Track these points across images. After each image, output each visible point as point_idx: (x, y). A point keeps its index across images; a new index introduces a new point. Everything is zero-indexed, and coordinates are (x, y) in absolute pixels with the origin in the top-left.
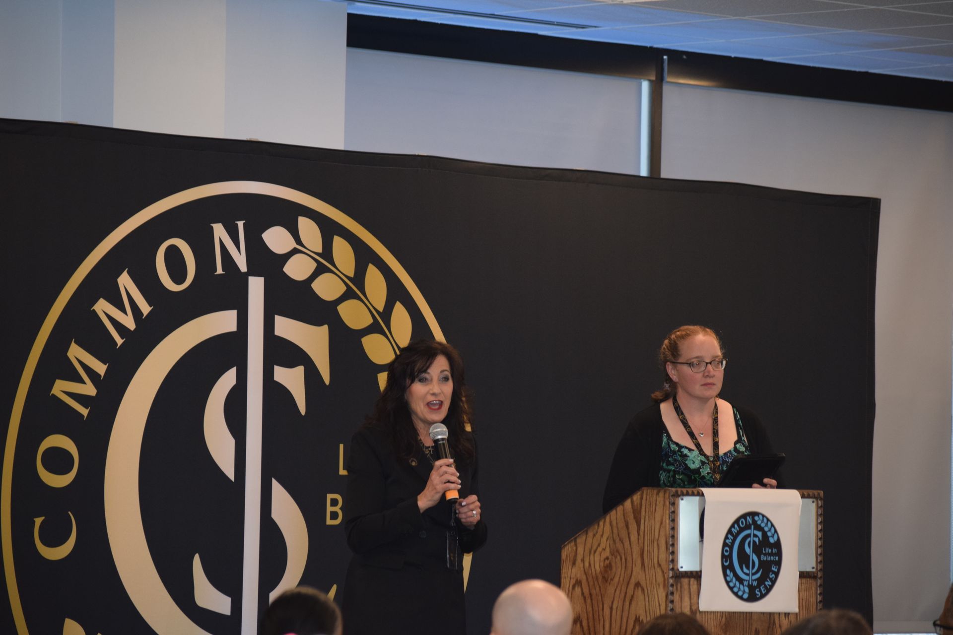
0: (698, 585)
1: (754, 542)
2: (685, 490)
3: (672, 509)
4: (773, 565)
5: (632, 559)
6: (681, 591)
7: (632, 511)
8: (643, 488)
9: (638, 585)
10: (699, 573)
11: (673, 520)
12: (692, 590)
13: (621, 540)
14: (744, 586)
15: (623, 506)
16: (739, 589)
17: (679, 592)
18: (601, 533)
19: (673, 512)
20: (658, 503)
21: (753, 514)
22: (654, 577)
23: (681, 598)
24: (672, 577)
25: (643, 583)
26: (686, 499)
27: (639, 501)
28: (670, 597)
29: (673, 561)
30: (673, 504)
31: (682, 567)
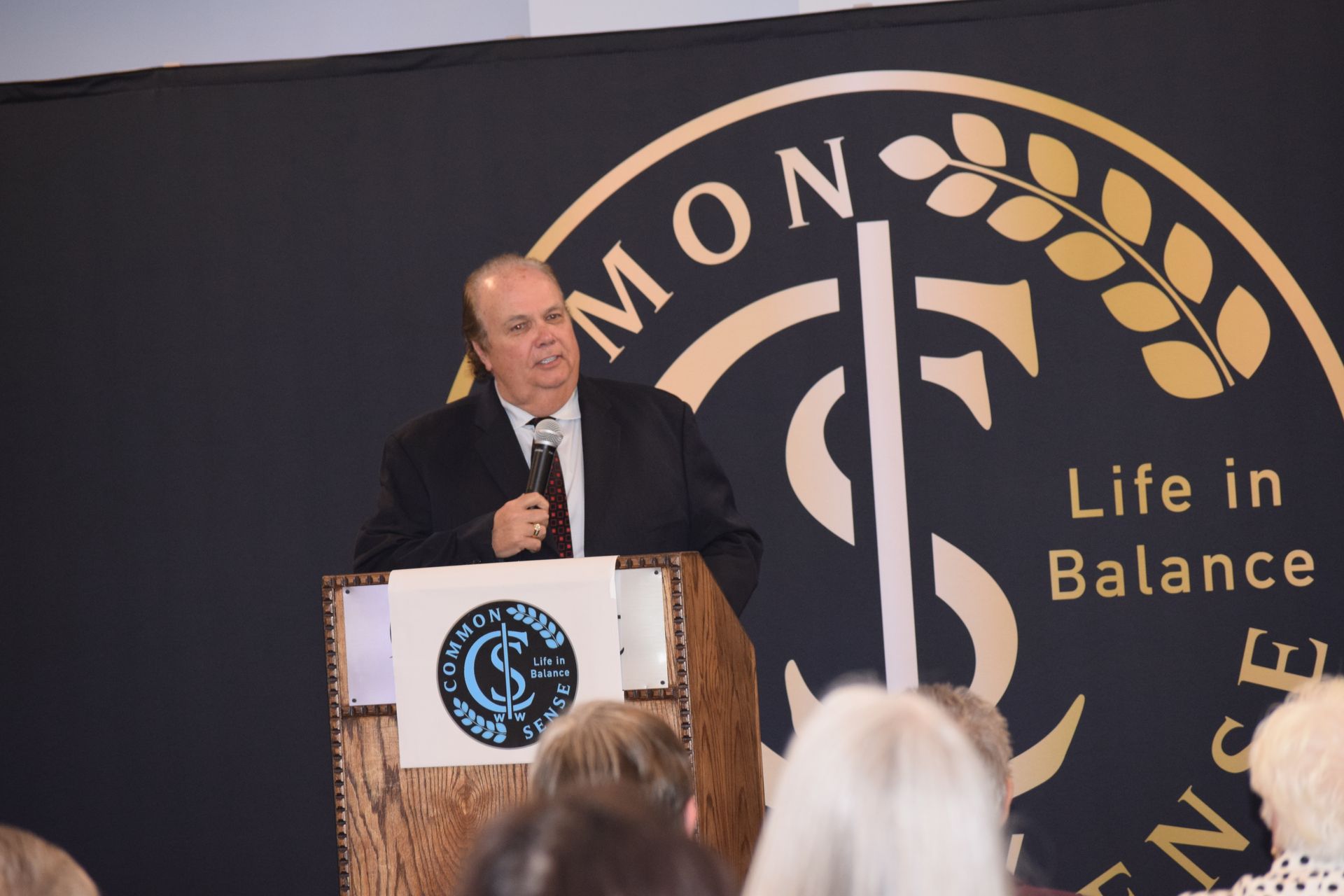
1: (511, 650)
4: (559, 685)
11: (329, 627)
14: (495, 722)
16: (485, 729)
17: (356, 739)
21: (503, 605)
24: (337, 718)
29: (333, 692)
31: (354, 701)
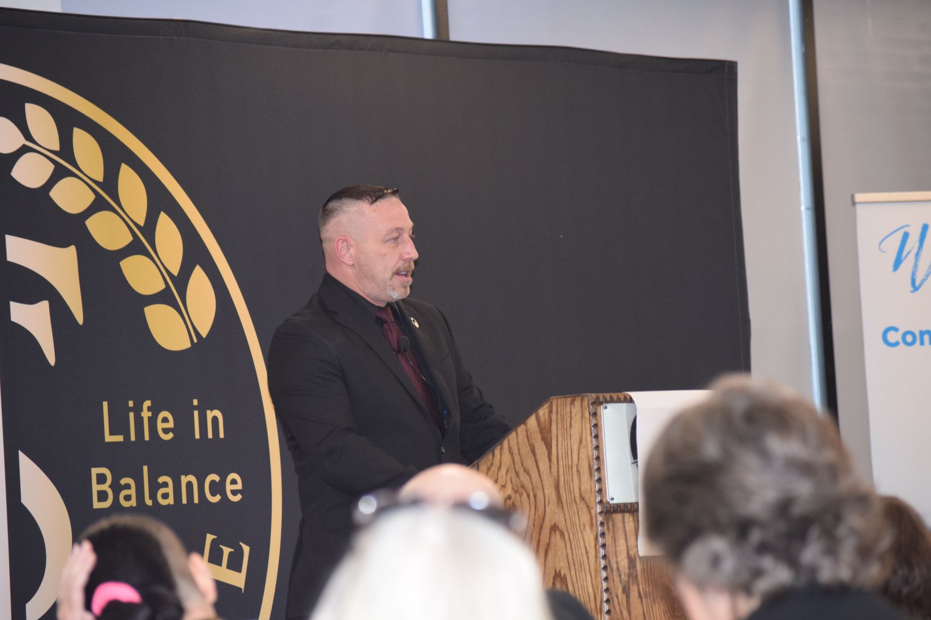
0: (634, 521)
2: (608, 396)
3: (594, 422)
5: (544, 495)
6: (614, 531)
7: (538, 430)
8: (551, 398)
9: (554, 528)
10: (636, 506)
11: (596, 437)
12: (627, 528)
13: (527, 471)
15: (525, 424)
17: (611, 532)
18: (498, 465)
19: (596, 425)
20: (573, 415)
22: (577, 516)
23: (615, 539)
24: (601, 513)
25: (562, 525)
26: (609, 406)
27: (547, 416)
28: (601, 540)
29: (600, 491)
30: (595, 414)
31: (612, 499)
